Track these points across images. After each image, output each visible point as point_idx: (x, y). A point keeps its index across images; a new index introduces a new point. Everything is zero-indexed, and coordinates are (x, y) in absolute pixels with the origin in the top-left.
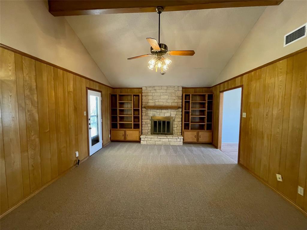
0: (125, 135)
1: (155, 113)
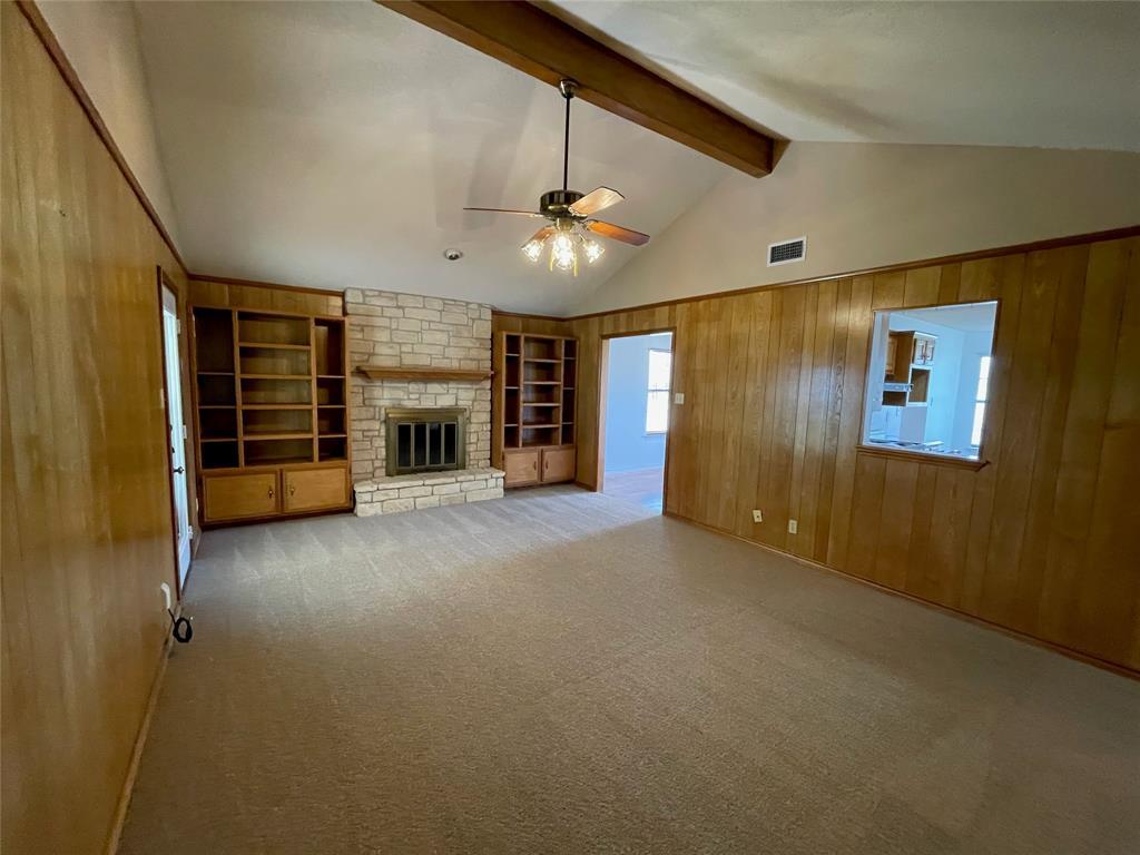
0: (281, 491)
1: (400, 394)
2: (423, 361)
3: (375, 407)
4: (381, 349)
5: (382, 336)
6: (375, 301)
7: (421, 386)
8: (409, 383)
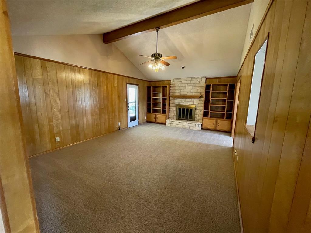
0: (156, 118)
1: (180, 101)
2: (186, 93)
3: (175, 104)
4: (177, 91)
5: (177, 88)
6: (176, 81)
7: (185, 99)
8: (182, 98)
